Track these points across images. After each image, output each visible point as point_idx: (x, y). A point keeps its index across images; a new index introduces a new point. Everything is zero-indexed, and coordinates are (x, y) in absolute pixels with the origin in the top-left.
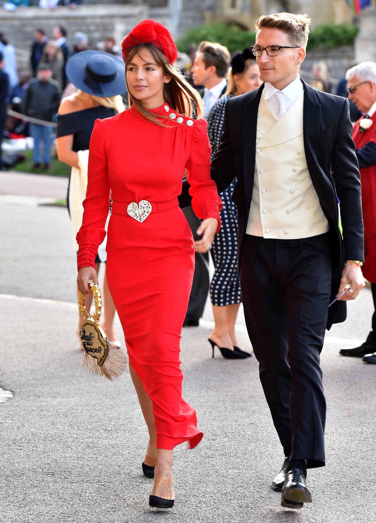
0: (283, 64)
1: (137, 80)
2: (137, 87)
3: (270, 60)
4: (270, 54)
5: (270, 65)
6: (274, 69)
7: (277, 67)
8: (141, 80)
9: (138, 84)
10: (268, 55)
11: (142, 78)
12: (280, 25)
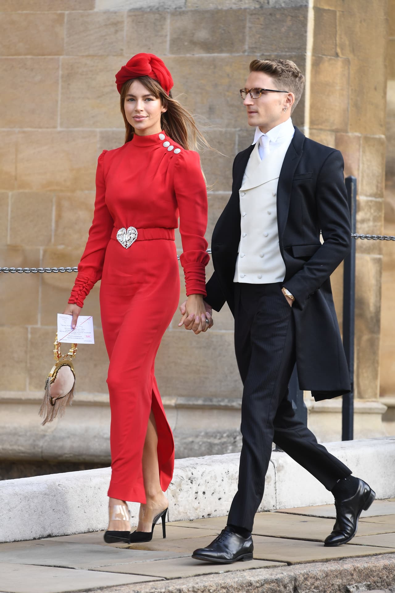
0: (267, 108)
1: (137, 111)
2: (137, 118)
3: (254, 103)
4: (254, 97)
5: (253, 108)
6: (257, 112)
7: (261, 110)
8: (141, 111)
9: (138, 115)
10: (252, 97)
11: (142, 109)
12: (265, 68)
